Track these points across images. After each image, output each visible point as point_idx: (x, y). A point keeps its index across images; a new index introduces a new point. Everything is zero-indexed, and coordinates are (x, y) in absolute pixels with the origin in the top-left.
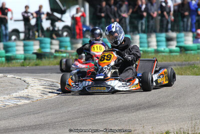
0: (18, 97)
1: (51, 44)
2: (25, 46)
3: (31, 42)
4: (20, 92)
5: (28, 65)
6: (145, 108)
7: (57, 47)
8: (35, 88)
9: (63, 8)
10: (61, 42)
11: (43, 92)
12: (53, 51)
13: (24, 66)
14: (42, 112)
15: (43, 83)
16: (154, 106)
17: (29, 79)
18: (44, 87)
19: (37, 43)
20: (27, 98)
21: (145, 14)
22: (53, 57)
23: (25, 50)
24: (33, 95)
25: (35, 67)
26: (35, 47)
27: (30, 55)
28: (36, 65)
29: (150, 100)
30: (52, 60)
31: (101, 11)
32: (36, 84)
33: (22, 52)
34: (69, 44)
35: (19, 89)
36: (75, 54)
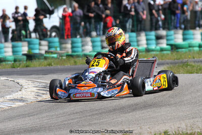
0: (12, 100)
1: (40, 44)
2: (13, 47)
3: (19, 44)
4: (14, 94)
5: (19, 67)
8: (28, 90)
9: (51, 9)
10: (49, 42)
11: (37, 94)
12: (43, 52)
13: (14, 67)
14: (37, 114)
15: (37, 84)
17: (22, 81)
18: (38, 88)
19: (26, 44)
20: (21, 100)
22: (43, 57)
23: (14, 52)
24: (27, 97)
26: (24, 48)
27: (20, 56)
28: (27, 66)
29: (145, 100)
32: (30, 86)
33: (11, 54)
34: (57, 44)
35: (12, 91)
36: (65, 54)
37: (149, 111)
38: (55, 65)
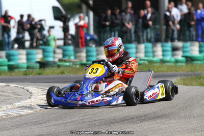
0: (21, 107)
1: (54, 52)
2: (28, 54)
3: (34, 51)
4: (23, 102)
5: (31, 74)
6: (150, 119)
7: (60, 56)
8: (37, 97)
10: (64, 50)
11: (46, 102)
12: (57, 60)
13: (26, 75)
14: (45, 122)
16: (160, 117)
17: (32, 88)
19: (40, 51)
20: (30, 108)
21: (150, 23)
22: (56, 65)
23: (28, 59)
25: (37, 76)
26: (38, 56)
27: (33, 64)
28: (39, 74)
29: (155, 111)
30: (55, 68)
31: (106, 20)
32: (39, 94)
33: (25, 61)
34: (72, 53)
35: (22, 99)
36: (79, 63)
37: (158, 123)
38: (67, 74)
